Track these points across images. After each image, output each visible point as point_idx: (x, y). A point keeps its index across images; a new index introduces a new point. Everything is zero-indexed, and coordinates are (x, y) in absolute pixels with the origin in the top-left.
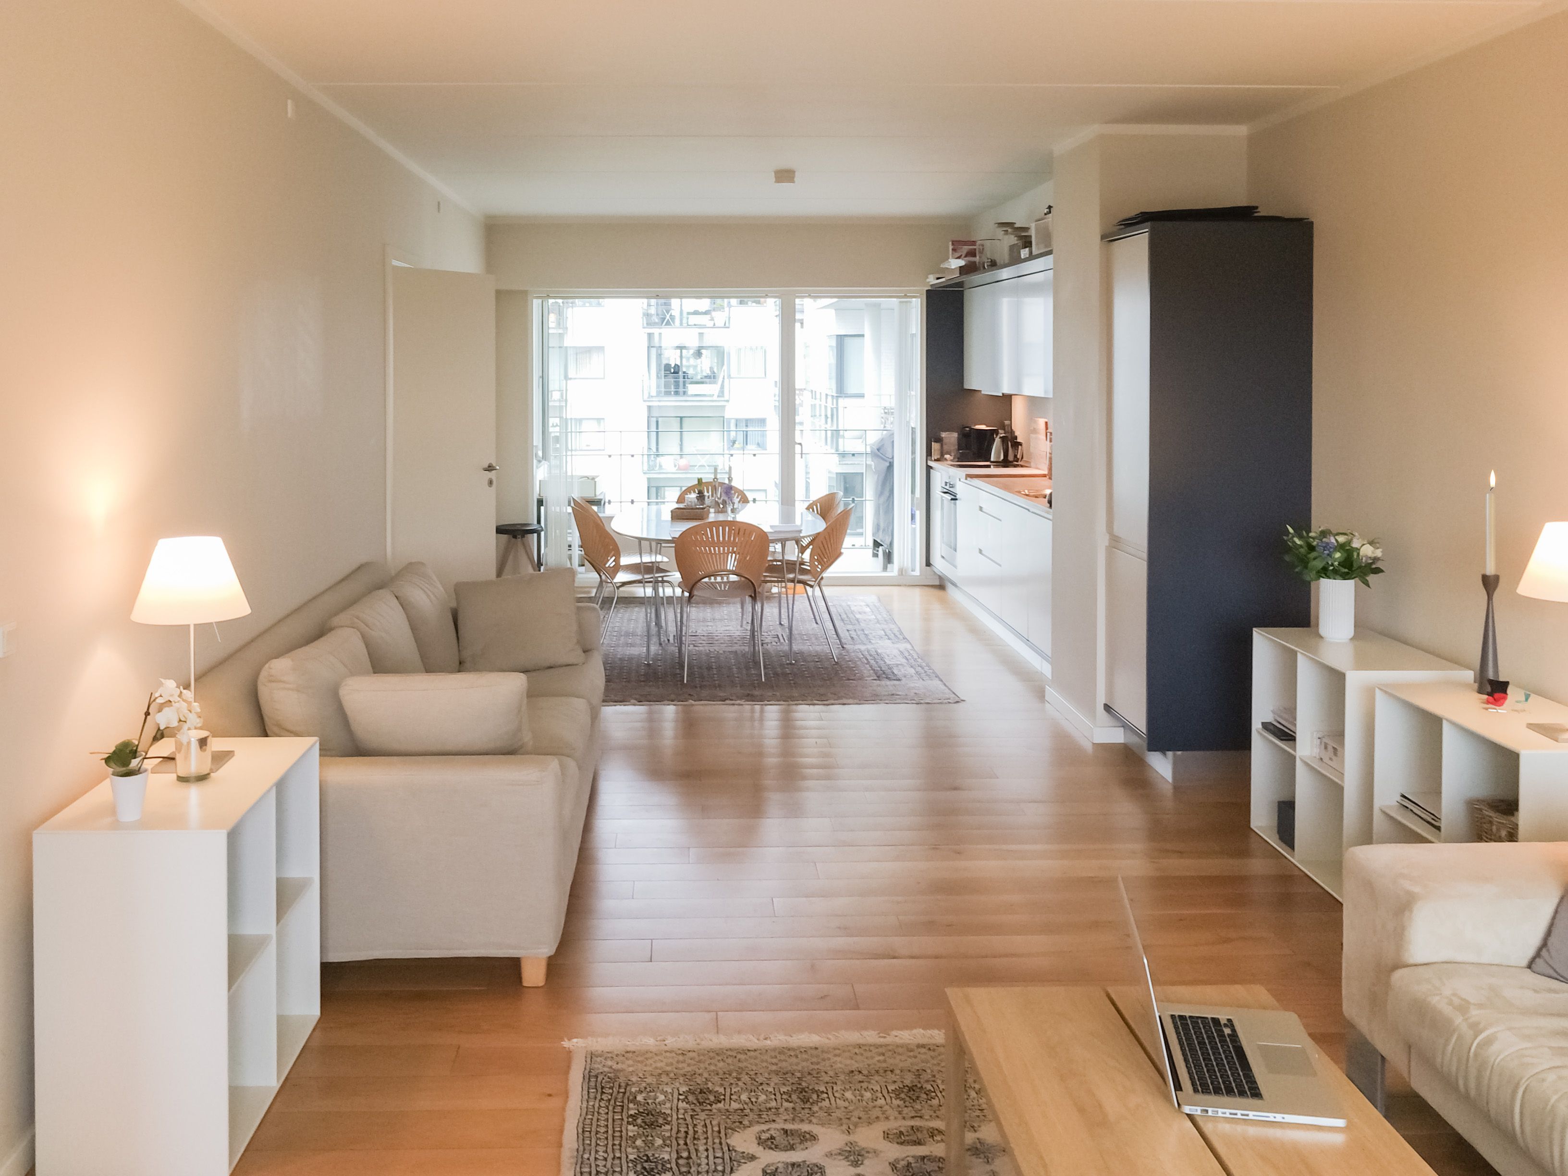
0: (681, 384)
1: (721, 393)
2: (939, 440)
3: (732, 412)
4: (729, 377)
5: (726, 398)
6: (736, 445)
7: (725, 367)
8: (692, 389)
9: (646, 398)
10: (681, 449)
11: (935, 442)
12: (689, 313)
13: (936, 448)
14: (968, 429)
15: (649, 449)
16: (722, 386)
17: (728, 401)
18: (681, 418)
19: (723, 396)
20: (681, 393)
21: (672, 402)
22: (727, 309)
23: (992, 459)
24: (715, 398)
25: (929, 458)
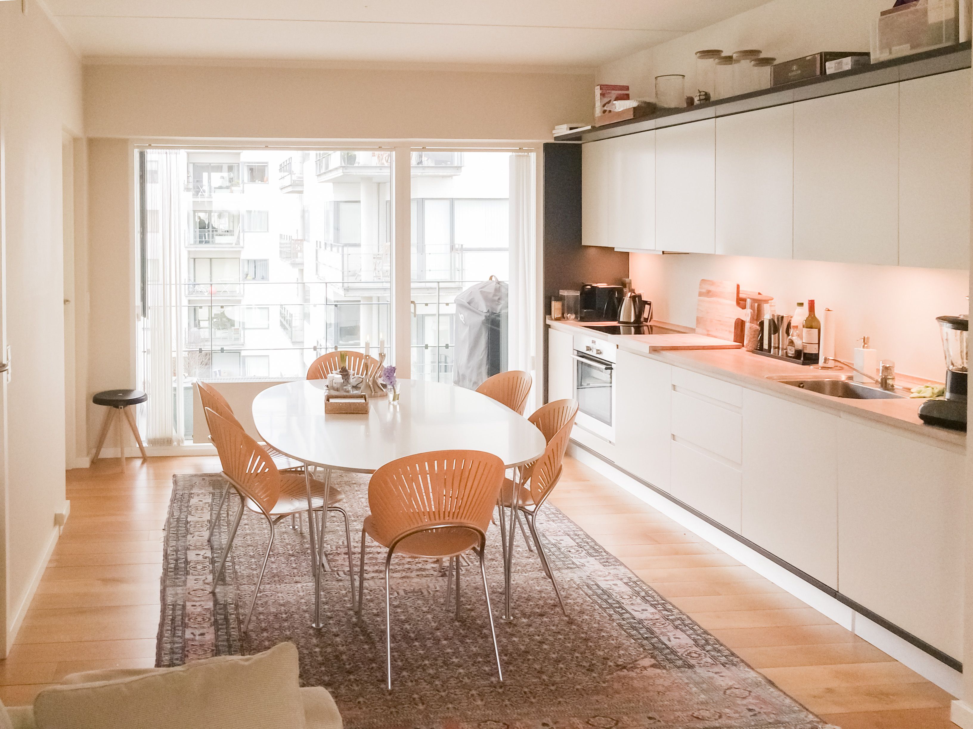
0: (211, 236)
1: (238, 243)
2: (560, 299)
3: (245, 255)
4: (244, 231)
5: (241, 244)
6: (248, 277)
7: (240, 224)
8: (218, 239)
9: (186, 245)
10: (211, 281)
11: (555, 300)
12: (215, 188)
13: (556, 307)
14: (589, 287)
15: (189, 280)
16: (239, 237)
17: (243, 247)
18: (211, 259)
19: (239, 244)
20: (210, 242)
21: (204, 248)
22: (241, 185)
23: (621, 320)
24: (234, 245)
25: (547, 316)
